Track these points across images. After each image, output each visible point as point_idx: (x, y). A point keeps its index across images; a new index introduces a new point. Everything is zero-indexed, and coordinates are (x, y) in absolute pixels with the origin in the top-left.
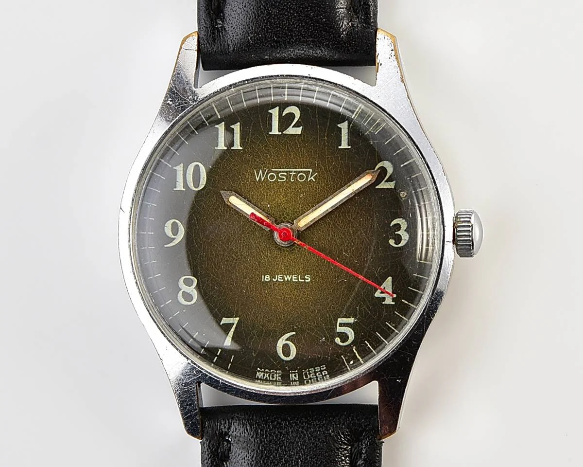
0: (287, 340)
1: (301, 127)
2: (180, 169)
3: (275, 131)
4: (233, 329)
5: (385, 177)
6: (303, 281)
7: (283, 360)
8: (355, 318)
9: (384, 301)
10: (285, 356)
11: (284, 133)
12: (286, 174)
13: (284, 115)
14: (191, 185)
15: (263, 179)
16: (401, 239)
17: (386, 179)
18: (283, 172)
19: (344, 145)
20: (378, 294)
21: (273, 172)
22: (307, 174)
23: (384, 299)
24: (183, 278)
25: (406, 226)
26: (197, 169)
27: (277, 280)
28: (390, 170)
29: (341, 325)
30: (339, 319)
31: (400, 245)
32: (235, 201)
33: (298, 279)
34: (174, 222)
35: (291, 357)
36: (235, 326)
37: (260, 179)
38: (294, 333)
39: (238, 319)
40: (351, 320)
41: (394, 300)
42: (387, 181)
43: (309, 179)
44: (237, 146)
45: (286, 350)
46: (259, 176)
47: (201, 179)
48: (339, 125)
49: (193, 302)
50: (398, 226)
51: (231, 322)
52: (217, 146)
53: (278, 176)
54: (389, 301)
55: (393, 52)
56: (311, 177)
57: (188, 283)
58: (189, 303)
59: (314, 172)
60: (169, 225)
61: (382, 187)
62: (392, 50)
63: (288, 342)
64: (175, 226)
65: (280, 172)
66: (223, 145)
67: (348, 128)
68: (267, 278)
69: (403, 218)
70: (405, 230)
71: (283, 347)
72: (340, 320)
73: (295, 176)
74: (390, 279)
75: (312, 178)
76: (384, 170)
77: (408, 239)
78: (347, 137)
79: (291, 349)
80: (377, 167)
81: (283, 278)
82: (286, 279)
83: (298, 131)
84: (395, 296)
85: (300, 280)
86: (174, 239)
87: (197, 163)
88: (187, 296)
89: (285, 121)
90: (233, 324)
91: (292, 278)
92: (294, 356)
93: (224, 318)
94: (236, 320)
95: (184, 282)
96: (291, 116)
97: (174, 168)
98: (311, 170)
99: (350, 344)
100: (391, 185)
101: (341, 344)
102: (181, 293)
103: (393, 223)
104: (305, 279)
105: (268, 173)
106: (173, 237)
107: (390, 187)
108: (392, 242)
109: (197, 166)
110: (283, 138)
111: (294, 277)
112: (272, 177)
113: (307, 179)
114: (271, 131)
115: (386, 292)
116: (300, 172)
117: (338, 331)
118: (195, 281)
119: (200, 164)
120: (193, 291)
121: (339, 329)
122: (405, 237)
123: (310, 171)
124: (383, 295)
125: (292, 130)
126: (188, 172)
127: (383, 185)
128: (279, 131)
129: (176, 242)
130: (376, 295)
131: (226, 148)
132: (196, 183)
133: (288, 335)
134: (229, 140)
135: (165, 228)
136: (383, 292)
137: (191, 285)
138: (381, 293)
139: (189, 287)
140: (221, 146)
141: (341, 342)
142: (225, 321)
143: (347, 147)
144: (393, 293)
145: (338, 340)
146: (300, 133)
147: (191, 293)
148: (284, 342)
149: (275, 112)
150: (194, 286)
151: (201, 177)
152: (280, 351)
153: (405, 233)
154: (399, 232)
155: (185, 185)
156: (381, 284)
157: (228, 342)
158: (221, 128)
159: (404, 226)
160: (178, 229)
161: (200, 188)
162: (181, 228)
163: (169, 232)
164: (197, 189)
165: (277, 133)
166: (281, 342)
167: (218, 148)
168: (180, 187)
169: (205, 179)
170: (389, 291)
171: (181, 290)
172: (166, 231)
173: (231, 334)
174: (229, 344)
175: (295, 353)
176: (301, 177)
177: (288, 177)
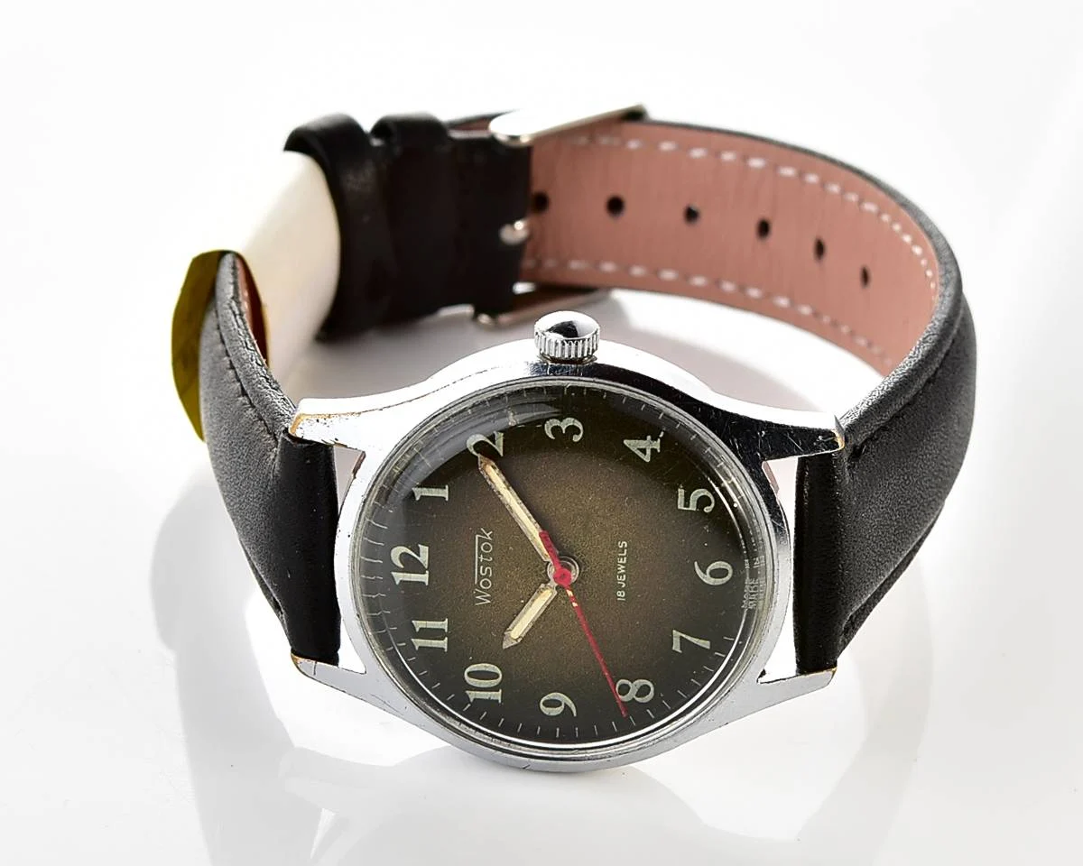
0: (705, 573)
1: (420, 546)
2: (472, 695)
3: (424, 578)
4: (689, 638)
5: (487, 443)
6: (625, 551)
7: (732, 578)
8: (678, 487)
9: (656, 450)
10: (727, 575)
11: (426, 567)
12: (482, 567)
13: (402, 566)
14: (494, 682)
15: (488, 595)
16: (573, 426)
17: (491, 443)
18: (479, 570)
19: (444, 493)
20: (647, 459)
21: (479, 583)
22: (482, 541)
23: (653, 451)
24: (618, 696)
26: (475, 675)
27: (624, 582)
28: (479, 437)
30: (679, 507)
31: (581, 428)
32: (518, 630)
33: (623, 557)
34: (544, 704)
35: (729, 567)
36: (684, 636)
37: (487, 598)
38: (696, 563)
39: (675, 632)
40: (681, 492)
41: (654, 439)
42: (494, 442)
43: (489, 538)
44: (444, 625)
45: (717, 574)
46: (484, 599)
47: (487, 670)
48: (418, 499)
49: (651, 685)
50: (556, 430)
51: (679, 640)
52: (443, 649)
53: (485, 577)
54: (657, 445)
55: (321, 420)
56: (484, 535)
57: (625, 689)
58: (652, 689)
59: (481, 533)
60: (546, 710)
61: (501, 448)
62: (318, 421)
63: (708, 571)
64: (549, 704)
65: (479, 573)
66: (441, 642)
67: (422, 487)
68: (622, 594)
69: (545, 422)
70: (561, 421)
71: (714, 578)
72: (681, 506)
73: (485, 555)
74: (625, 442)
75: (488, 535)
76: (480, 446)
77: (573, 419)
78: (434, 490)
79: (718, 567)
80: (474, 453)
81: (622, 574)
82: (623, 571)
83: (424, 549)
84: (649, 437)
85: (625, 554)
86: (566, 705)
87: (466, 673)
88: (643, 691)
89: (411, 565)
90: (681, 638)
91: (623, 564)
92: (726, 564)
93: (674, 648)
94: (677, 634)
95: (624, 695)
96: (404, 557)
97: (472, 700)
98: (477, 536)
99: (714, 494)
100: (499, 437)
101: (713, 505)
102: (637, 699)
103: (551, 436)
104: (623, 549)
105: (481, 589)
106: (563, 706)
107: (502, 439)
108: (577, 438)
109: (469, 674)
110: (433, 568)
111: (621, 562)
112: (486, 584)
113: (488, 541)
114: (424, 583)
115: (644, 447)
116: (480, 549)
117: (694, 509)
118: (622, 681)
119: (468, 670)
120: (635, 686)
121: (693, 507)
122: (569, 421)
123: (479, 538)
124: (648, 452)
125: (424, 555)
126: (478, 686)
127: (499, 447)
128: (424, 573)
129: (570, 703)
130: (648, 461)
131: (446, 638)
132: (493, 676)
133: (698, 571)
134: (436, 634)
135: (552, 714)
136: (644, 451)
137: (627, 685)
138: (645, 454)
139: (629, 688)
140: (443, 644)
141: (710, 505)
142: (676, 647)
143: (447, 490)
144: (645, 439)
145: (707, 509)
146: (427, 548)
147: (638, 687)
148: (708, 575)
149: (399, 577)
150: (630, 683)
151: (484, 669)
152: (720, 581)
153: (565, 421)
154: (564, 429)
155: (495, 689)
156: (633, 453)
157: (706, 644)
158: (418, 643)
159: (556, 422)
160: (551, 700)
161: (499, 671)
162: (551, 696)
163: (558, 711)
164: (501, 675)
165: (427, 576)
166: (708, 580)
167: (446, 647)
168: (497, 696)
169: (487, 665)
170: (642, 444)
171: (634, 699)
172: (555, 714)
173: (694, 640)
174: (708, 642)
175: (723, 563)
176: (487, 548)
177: (485, 564)
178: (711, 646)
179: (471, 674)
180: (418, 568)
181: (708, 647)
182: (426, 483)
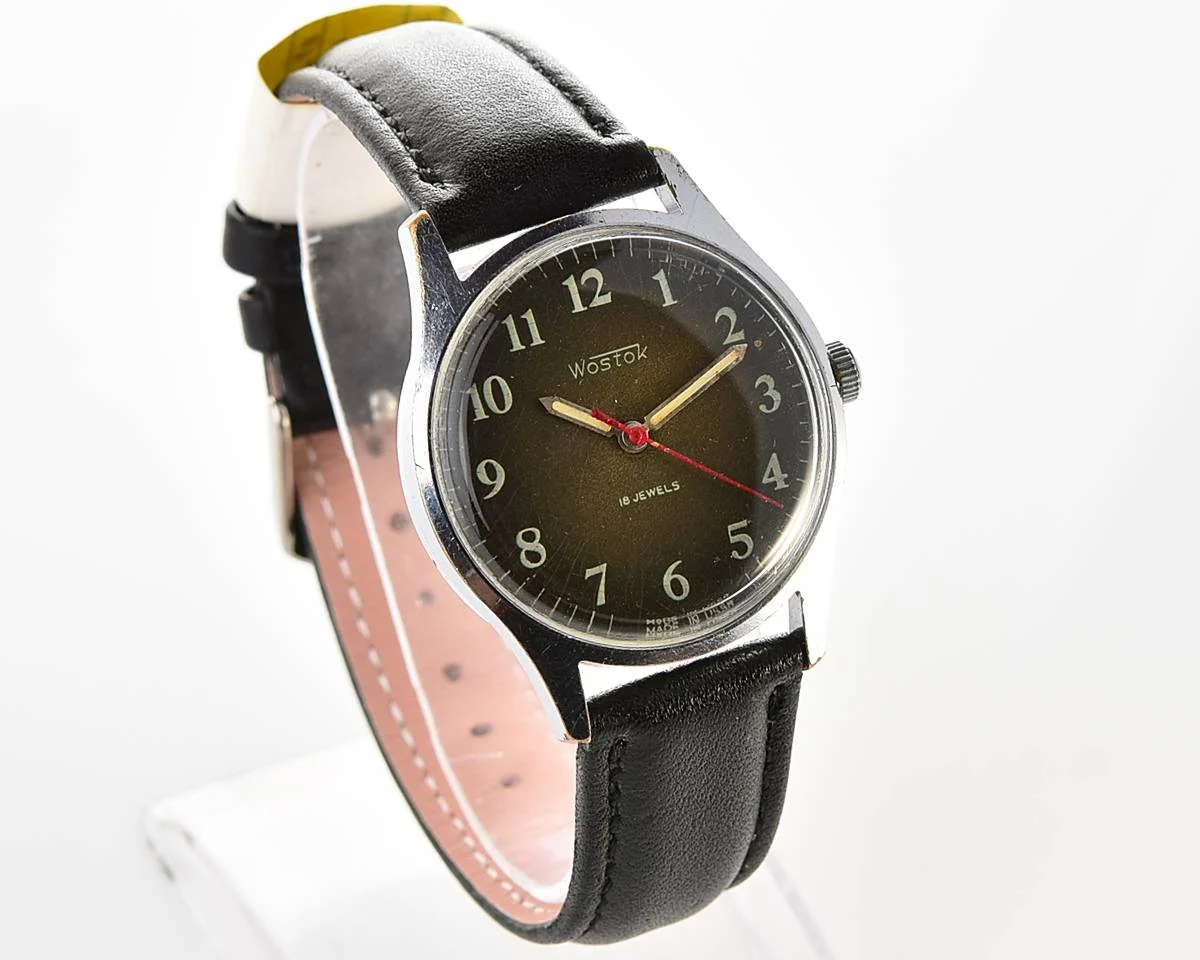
0: (673, 574)
1: (610, 293)
2: (473, 391)
3: (579, 307)
4: (603, 581)
5: (730, 327)
7: (676, 601)
8: (747, 519)
9: (776, 486)
10: (677, 595)
11: (591, 306)
12: (608, 359)
13: (583, 283)
14: (495, 408)
15: (582, 374)
16: (773, 401)
17: (731, 330)
18: (604, 357)
19: (669, 301)
20: (766, 480)
21: (592, 361)
22: (635, 352)
23: (775, 484)
24: (520, 533)
25: (773, 383)
26: (495, 385)
28: (733, 318)
29: (733, 533)
30: (729, 526)
31: (774, 409)
34: (488, 464)
35: (685, 594)
36: (604, 575)
37: (579, 374)
38: (680, 561)
39: (605, 565)
40: (744, 523)
41: (786, 481)
42: (733, 333)
43: (639, 357)
44: (537, 340)
45: (676, 586)
46: (577, 371)
47: (505, 397)
48: (655, 278)
49: (542, 562)
50: (764, 386)
51: (597, 572)
52: (512, 348)
53: (599, 365)
54: (781, 485)
56: (641, 351)
57: (529, 537)
58: (538, 564)
59: (642, 347)
60: (481, 468)
61: (730, 341)
63: (675, 576)
64: (489, 468)
65: (601, 358)
66: (519, 344)
67: (667, 278)
68: (626, 501)
69: (768, 374)
70: (774, 388)
71: (671, 584)
72: (730, 528)
73: (621, 358)
74: (774, 455)
75: (642, 354)
76: (725, 318)
77: (779, 399)
78: (668, 290)
79: (682, 584)
80: (717, 318)
81: (646, 495)
83: (607, 299)
84: (786, 476)
85: (667, 491)
86: (493, 486)
87: (494, 377)
88: (533, 556)
89: (587, 291)
90: (601, 574)
91: (656, 493)
92: (688, 591)
93: (588, 570)
94: (603, 568)
95: (523, 538)
96: (593, 281)
97: (466, 392)
98: (638, 345)
99: (751, 555)
100: (740, 336)
101: (740, 558)
102: (523, 553)
103: (757, 384)
104: (672, 488)
105: (586, 367)
106: (492, 483)
107: (741, 339)
108: (763, 408)
109: (495, 380)
110: (591, 312)
112: (593, 368)
113: (636, 358)
114: (574, 308)
115: (775, 474)
116: (625, 351)
117: (731, 542)
118: (537, 532)
119: (498, 378)
120: (537, 546)
121: (733, 539)
122: (777, 397)
123: (636, 347)
124: (772, 479)
125: (599, 301)
126: (485, 393)
127: (732, 338)
128: (584, 306)
129: (498, 489)
130: (764, 482)
131: (524, 347)
132: (501, 404)
133: (673, 567)
134: (525, 336)
135: (479, 475)
136: (771, 475)
137: (534, 539)
138: (770, 477)
139: (532, 542)
140: (517, 346)
141: (740, 555)
142: (590, 573)
143: (673, 303)
144: (783, 473)
145: (735, 554)
146: (610, 301)
147: (537, 550)
148: (672, 577)
149: (571, 283)
150: (537, 540)
151: (505, 393)
152: (668, 590)
153: (775, 392)
154: (767, 394)
155: (487, 410)
156: (767, 466)
157: (601, 600)
158: (510, 322)
159: (771, 383)
160: (495, 471)
161: (508, 408)
162: (499, 469)
163: (484, 478)
164: (504, 412)
165: (582, 309)
166: (667, 579)
167: (515, 350)
168: (481, 415)
169: (510, 395)
170: (777, 471)
171: (522, 550)
172: (480, 478)
173: (602, 588)
174: (604, 602)
175: (688, 588)
176: (629, 358)
177: (613, 362)
178: (600, 606)
179: (495, 383)
180: (585, 303)
181: (598, 604)
182: (672, 282)
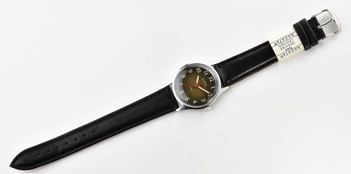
3: (209, 78)
14: (198, 70)
18: (205, 82)
19: (212, 88)
20: (194, 101)
28: (211, 95)
32: (198, 77)
33: (191, 90)
35: (181, 93)
38: (184, 92)
40: (189, 99)
44: (205, 74)
46: (203, 79)
47: (199, 72)
50: (204, 100)
51: (182, 84)
54: (194, 103)
57: (185, 76)
64: (191, 71)
72: (189, 98)
74: (197, 102)
75: (206, 86)
76: (211, 94)
83: (211, 81)
88: (183, 77)
89: (211, 79)
96: (213, 80)
97: (199, 68)
100: (209, 96)
101: (185, 99)
108: (202, 100)
110: (209, 80)
112: (203, 81)
115: (195, 102)
116: (206, 84)
119: (201, 71)
120: (184, 77)
122: (203, 101)
125: (210, 80)
129: (189, 72)
134: (206, 73)
140: (204, 72)
157: (179, 84)
159: (205, 100)
162: (191, 72)
163: (190, 70)
164: (197, 72)
168: (197, 69)
180: (210, 79)
182: (214, 88)
